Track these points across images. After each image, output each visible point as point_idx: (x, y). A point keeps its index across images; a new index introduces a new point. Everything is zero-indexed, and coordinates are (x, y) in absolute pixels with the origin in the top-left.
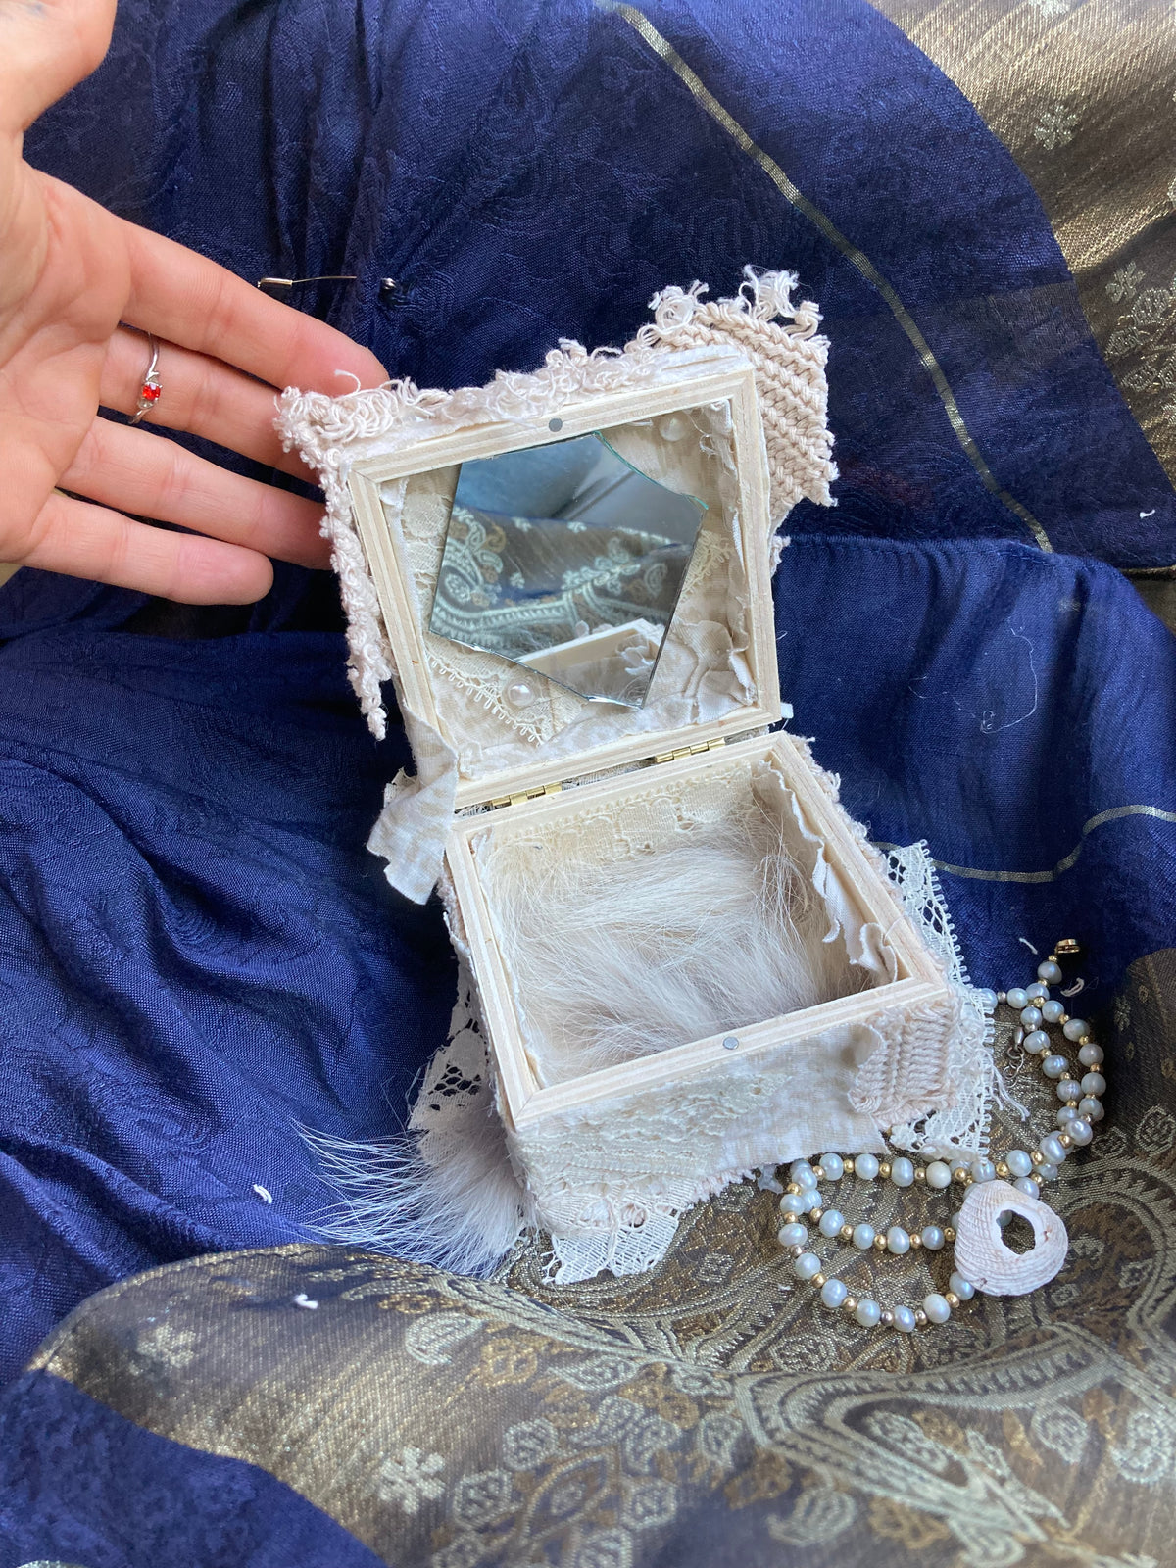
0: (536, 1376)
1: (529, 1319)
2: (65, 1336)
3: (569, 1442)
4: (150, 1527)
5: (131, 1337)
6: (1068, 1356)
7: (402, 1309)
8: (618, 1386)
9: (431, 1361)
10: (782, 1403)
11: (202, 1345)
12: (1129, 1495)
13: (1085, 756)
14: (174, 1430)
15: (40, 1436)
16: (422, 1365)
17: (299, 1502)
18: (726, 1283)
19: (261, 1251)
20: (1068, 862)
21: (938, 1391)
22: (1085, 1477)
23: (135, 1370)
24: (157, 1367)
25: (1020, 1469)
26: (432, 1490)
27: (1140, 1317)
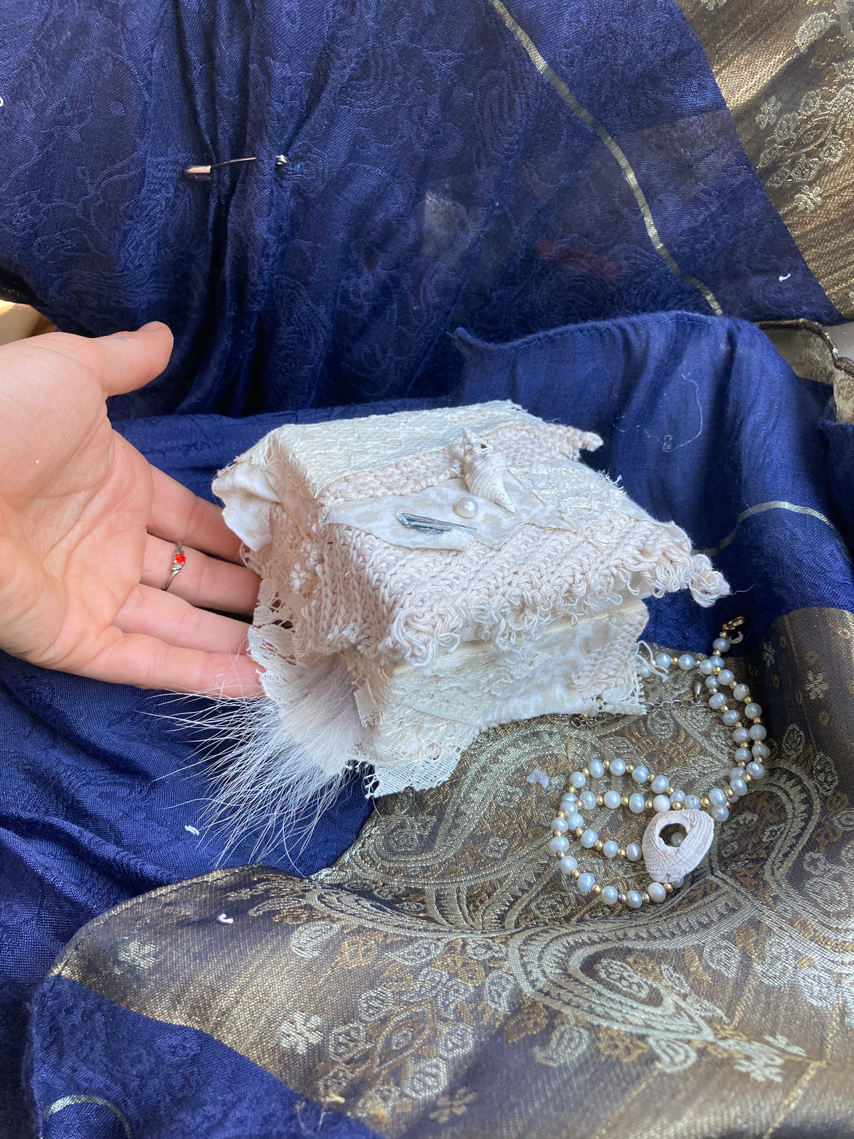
0: (377, 958)
1: (371, 920)
2: (70, 953)
3: (401, 1001)
4: (135, 1073)
5: (114, 950)
6: (726, 904)
7: (288, 921)
8: (431, 960)
9: (307, 955)
10: (540, 959)
11: (160, 952)
12: (768, 994)
13: (737, 468)
14: (145, 1009)
15: (61, 1018)
16: (302, 958)
17: (229, 1052)
18: (504, 858)
19: (195, 880)
20: (727, 541)
21: (643, 939)
22: (739, 985)
23: (118, 972)
24: (132, 968)
25: (696, 987)
26: (315, 1039)
27: (773, 869)
